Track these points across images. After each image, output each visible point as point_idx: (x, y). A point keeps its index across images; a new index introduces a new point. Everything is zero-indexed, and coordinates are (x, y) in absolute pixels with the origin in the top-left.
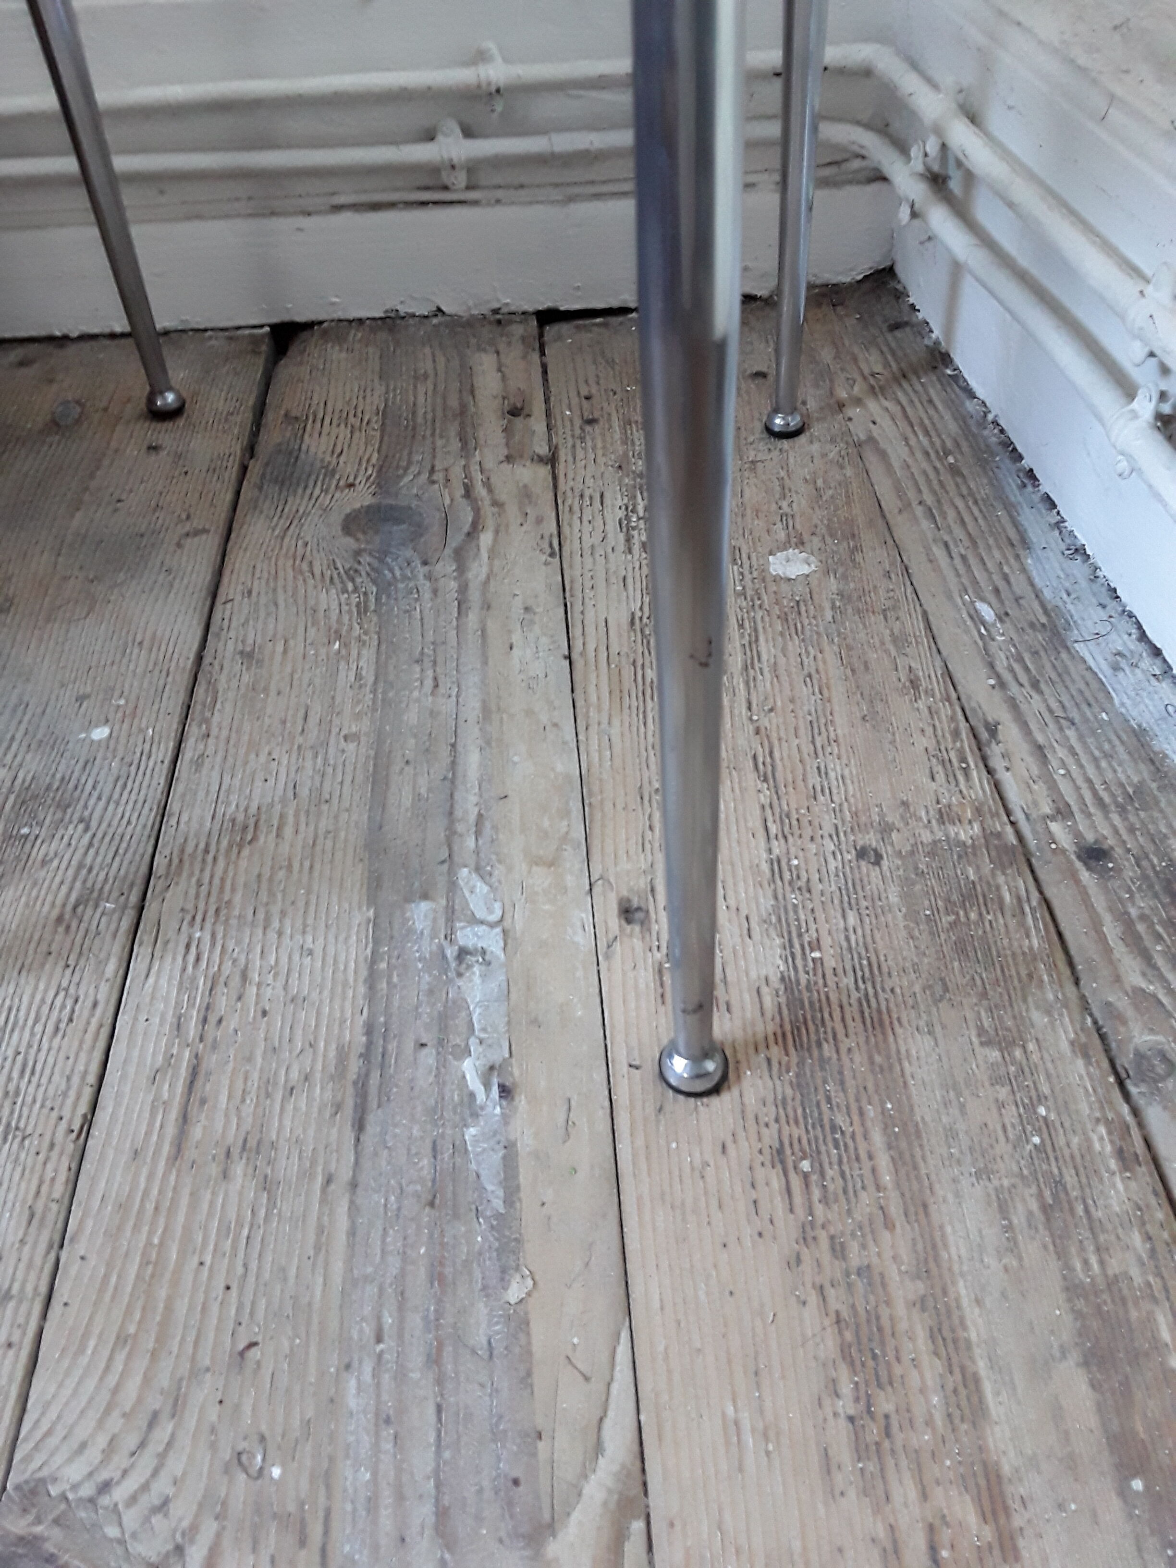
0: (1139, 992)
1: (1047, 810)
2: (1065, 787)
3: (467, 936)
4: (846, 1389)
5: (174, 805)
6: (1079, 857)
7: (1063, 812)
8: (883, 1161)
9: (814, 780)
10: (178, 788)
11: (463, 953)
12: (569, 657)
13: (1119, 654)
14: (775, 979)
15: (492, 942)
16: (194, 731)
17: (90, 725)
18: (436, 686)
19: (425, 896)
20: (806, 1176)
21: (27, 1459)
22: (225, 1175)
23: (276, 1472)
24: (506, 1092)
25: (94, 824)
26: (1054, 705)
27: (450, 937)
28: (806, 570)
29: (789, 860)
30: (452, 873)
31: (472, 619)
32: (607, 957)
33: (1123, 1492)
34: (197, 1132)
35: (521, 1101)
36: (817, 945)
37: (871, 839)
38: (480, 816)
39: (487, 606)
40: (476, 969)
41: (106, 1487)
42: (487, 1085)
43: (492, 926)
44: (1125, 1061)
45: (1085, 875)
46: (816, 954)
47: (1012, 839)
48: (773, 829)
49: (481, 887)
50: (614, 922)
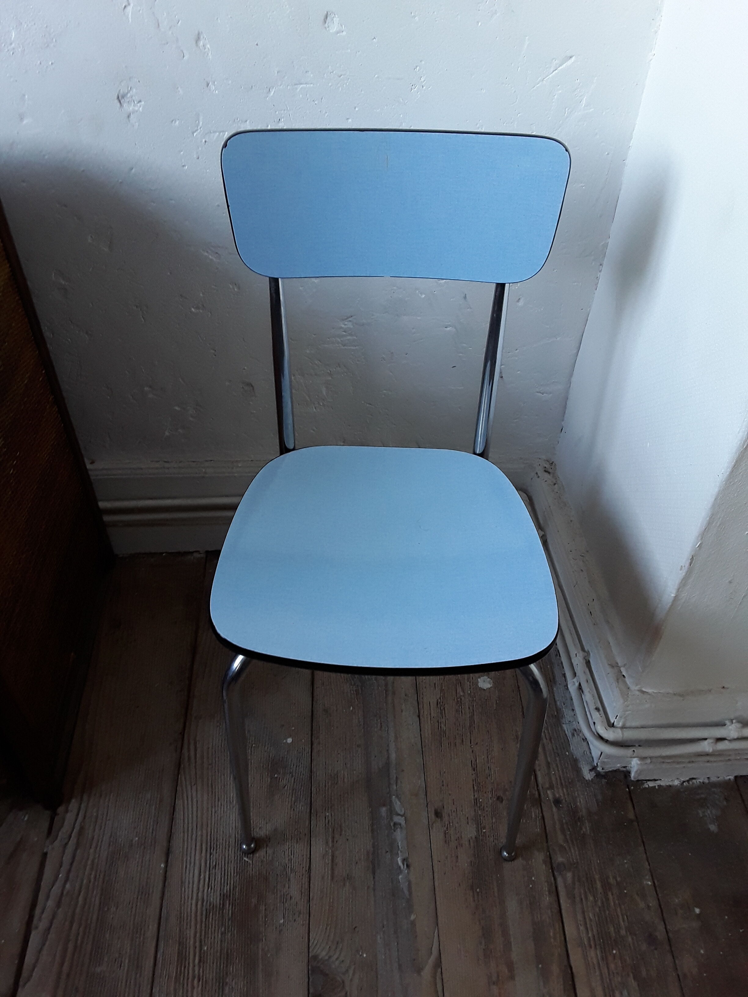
0: (561, 846)
1: (547, 785)
2: (553, 778)
3: (397, 819)
4: (483, 943)
5: (314, 770)
6: (553, 802)
7: (551, 787)
8: (496, 889)
9: (487, 771)
10: (314, 763)
11: (395, 824)
12: (419, 716)
13: (575, 730)
14: (474, 837)
15: (401, 820)
16: (315, 742)
17: (286, 739)
18: (381, 727)
19: (384, 805)
20: (478, 893)
21: (313, 950)
22: (344, 885)
23: (365, 955)
24: (408, 866)
25: (294, 774)
26: (554, 748)
27: (391, 819)
28: (489, 686)
29: (479, 800)
30: (390, 797)
31: (390, 698)
32: (432, 828)
33: (537, 967)
34: (336, 873)
35: (412, 868)
36: (484, 828)
37: (500, 793)
38: (397, 778)
39: (394, 693)
40: (399, 830)
41: (330, 957)
42: (403, 864)
43: (402, 816)
44: (554, 865)
45: (554, 809)
46: (484, 831)
47: (537, 795)
48: (476, 788)
49: (398, 803)
50: (432, 816)
